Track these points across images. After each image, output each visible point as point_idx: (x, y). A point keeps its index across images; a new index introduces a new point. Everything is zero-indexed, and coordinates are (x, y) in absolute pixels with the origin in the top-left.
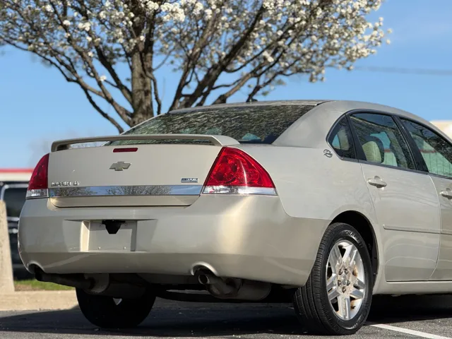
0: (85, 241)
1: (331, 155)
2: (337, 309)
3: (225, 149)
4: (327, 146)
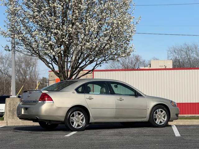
3: (43, 93)
4: (75, 91)
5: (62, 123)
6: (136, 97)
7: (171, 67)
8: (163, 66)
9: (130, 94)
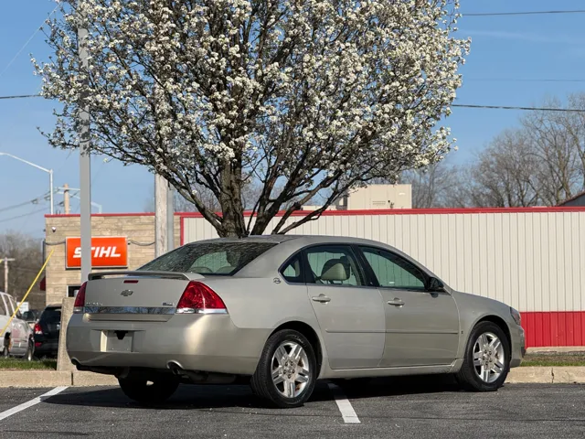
0: (104, 344)
1: (280, 282)
2: (282, 390)
3: (191, 283)
4: (279, 275)
5: (242, 379)
7: (409, 206)
8: (383, 203)
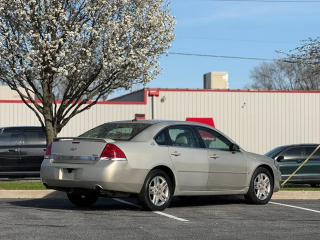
0: (61, 176)
1: (154, 144)
2: (152, 199)
3: (108, 144)
4: (154, 141)
6: (233, 153)
9: (221, 147)
